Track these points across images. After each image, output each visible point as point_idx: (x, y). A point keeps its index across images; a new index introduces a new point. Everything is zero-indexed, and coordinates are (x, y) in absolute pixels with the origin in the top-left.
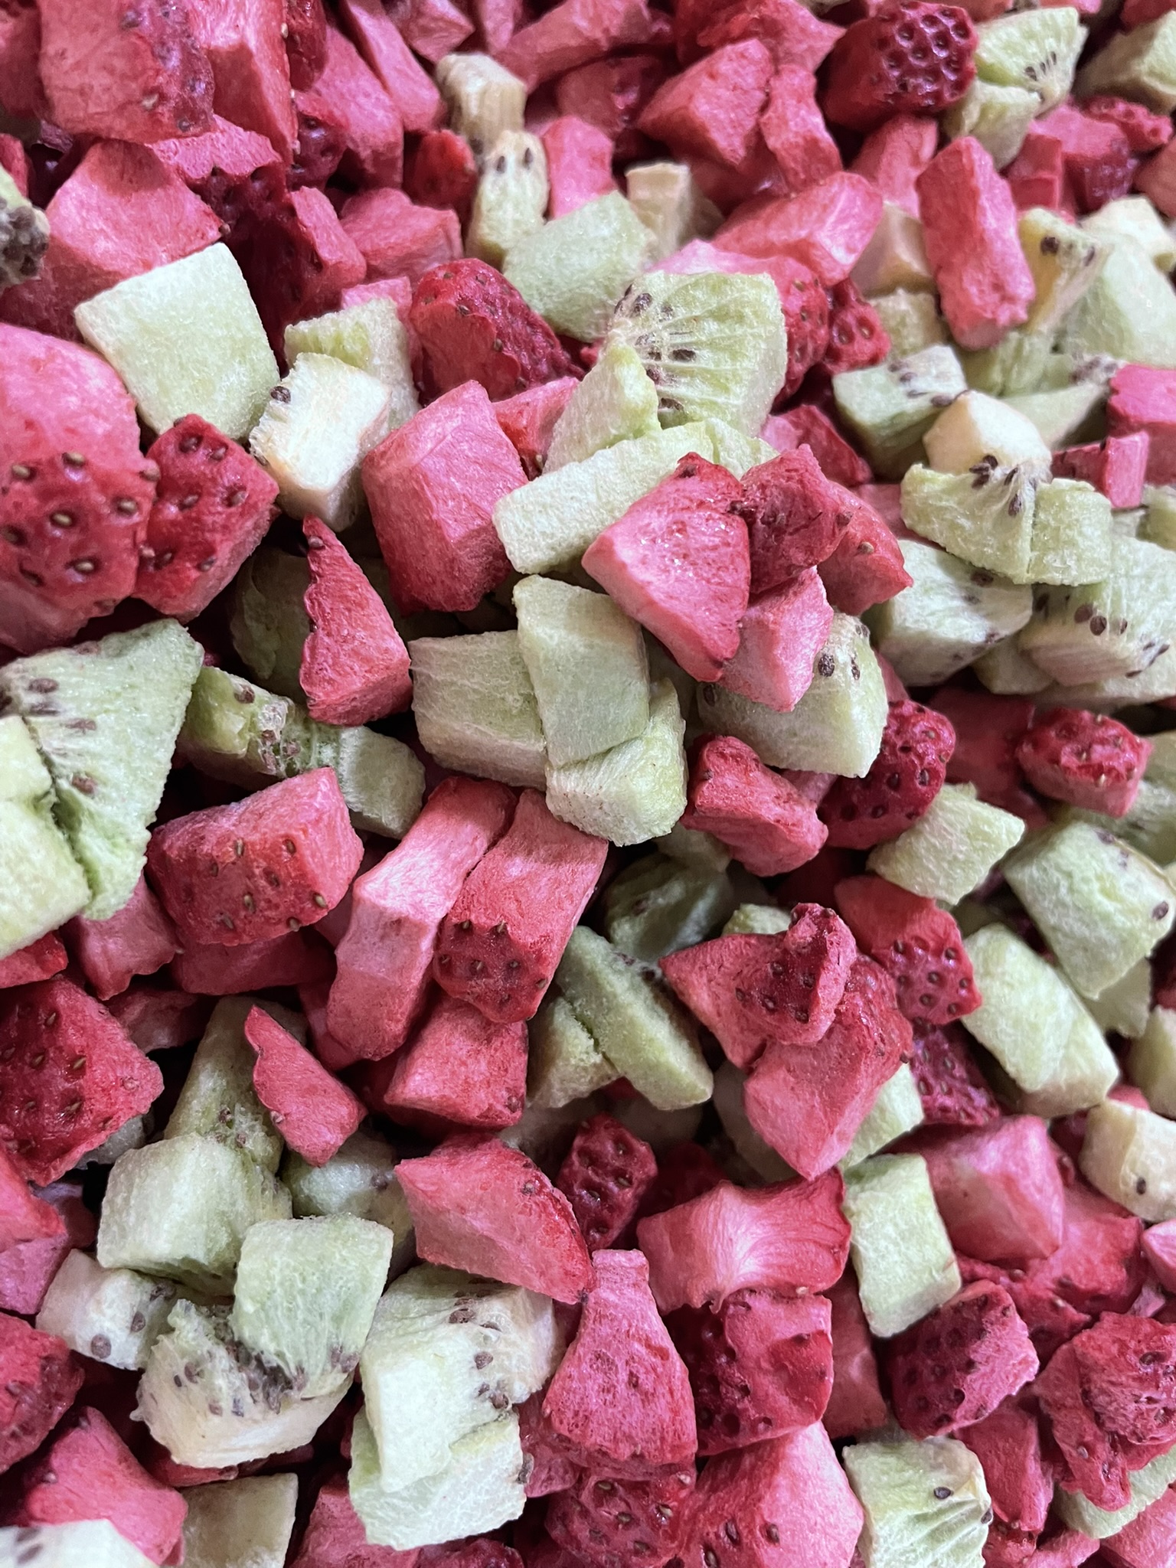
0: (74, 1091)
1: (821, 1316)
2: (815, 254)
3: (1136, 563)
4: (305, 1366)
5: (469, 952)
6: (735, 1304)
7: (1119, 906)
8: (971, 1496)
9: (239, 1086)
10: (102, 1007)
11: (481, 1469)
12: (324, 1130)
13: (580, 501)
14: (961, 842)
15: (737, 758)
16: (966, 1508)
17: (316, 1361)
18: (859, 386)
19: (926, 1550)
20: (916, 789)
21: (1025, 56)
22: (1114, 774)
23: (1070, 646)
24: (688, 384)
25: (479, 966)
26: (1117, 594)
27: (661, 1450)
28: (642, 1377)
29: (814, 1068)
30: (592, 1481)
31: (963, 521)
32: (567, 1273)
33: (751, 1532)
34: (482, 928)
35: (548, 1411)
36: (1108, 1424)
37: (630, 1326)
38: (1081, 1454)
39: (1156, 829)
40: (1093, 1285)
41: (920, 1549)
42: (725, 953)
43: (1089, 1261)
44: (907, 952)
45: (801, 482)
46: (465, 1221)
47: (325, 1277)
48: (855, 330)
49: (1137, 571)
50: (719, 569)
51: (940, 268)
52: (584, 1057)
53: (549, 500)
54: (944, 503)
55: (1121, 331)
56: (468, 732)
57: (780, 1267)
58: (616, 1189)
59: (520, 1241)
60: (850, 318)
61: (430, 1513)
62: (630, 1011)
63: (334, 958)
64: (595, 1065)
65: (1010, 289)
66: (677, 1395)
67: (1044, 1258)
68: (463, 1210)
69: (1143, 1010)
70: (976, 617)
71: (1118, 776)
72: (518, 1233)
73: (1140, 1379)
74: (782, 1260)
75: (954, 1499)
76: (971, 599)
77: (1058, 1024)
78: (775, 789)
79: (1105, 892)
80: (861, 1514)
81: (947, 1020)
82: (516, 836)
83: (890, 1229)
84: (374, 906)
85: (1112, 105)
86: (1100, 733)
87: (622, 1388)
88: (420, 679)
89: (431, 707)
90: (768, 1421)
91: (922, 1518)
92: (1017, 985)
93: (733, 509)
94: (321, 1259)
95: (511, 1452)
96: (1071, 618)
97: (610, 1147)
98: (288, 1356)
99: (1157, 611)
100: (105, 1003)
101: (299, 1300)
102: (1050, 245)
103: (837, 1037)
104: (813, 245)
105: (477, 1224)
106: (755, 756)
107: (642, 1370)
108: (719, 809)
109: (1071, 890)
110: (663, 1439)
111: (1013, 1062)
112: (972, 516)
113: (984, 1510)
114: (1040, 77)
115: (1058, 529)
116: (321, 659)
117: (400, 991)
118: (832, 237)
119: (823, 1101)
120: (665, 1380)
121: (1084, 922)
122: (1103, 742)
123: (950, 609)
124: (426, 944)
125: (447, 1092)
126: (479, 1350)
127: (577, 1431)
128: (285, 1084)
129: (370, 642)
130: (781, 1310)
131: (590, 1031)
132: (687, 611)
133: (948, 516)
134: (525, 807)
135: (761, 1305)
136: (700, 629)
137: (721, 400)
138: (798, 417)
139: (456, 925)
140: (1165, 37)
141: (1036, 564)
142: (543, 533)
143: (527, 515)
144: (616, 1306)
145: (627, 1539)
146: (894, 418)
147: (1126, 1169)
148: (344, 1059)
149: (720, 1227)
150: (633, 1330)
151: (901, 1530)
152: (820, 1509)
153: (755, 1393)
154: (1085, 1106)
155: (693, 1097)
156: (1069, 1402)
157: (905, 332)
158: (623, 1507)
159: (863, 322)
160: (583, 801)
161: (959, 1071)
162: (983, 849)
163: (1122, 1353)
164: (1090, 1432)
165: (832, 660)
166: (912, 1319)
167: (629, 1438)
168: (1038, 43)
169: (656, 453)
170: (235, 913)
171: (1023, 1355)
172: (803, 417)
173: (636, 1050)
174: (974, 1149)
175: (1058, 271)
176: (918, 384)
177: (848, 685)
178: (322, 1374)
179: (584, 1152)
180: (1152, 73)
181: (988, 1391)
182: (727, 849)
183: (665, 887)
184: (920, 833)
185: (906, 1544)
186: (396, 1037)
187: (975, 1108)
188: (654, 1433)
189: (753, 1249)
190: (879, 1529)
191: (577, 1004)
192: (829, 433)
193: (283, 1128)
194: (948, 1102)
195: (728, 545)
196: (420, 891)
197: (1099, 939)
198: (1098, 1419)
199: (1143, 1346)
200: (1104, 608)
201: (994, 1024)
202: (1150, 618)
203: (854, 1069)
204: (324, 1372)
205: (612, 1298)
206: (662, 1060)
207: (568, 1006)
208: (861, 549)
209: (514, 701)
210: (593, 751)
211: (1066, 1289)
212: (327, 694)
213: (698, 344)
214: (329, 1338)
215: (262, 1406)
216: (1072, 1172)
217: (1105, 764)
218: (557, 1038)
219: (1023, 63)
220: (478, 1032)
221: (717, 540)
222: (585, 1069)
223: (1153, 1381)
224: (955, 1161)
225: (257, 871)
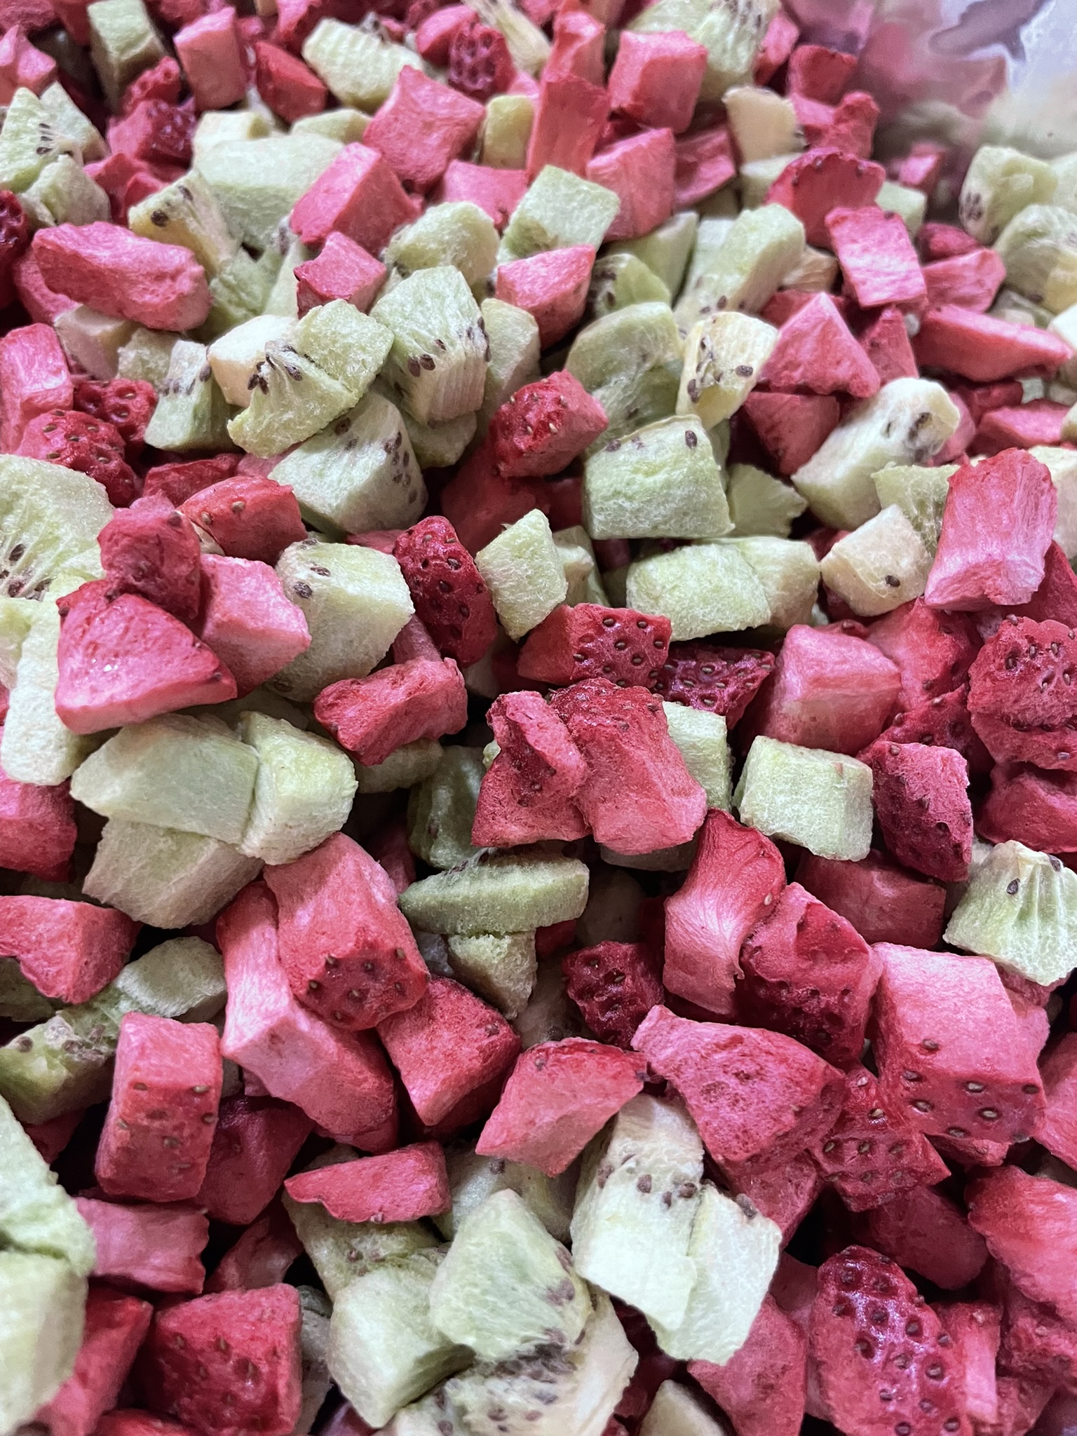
0: (238, 1362)
1: (800, 896)
2: (39, 402)
3: (403, 305)
4: (547, 1326)
5: (336, 996)
6: (751, 957)
7: (668, 468)
8: (1030, 867)
9: (343, 1231)
10: (207, 1297)
11: (720, 1242)
12: (414, 1188)
13: (39, 706)
14: (519, 566)
15: (341, 695)
16: (1038, 878)
17: (549, 1316)
18: (160, 426)
19: (1053, 928)
20: (459, 575)
21: (27, 148)
22: (555, 416)
23: (437, 390)
24: (39, 563)
25: (356, 994)
26: (414, 334)
27: (805, 1091)
28: (743, 1068)
29: (610, 782)
30: (818, 1155)
31: (286, 417)
32: (615, 1077)
33: (917, 1062)
34: (320, 975)
35: (720, 1158)
36: (1056, 722)
37: (698, 1052)
38: (1064, 758)
39: (647, 398)
40: (940, 666)
41: (1049, 931)
42: (492, 792)
43: (924, 657)
44: (586, 654)
45: (126, 535)
46: (540, 1127)
47: (483, 1268)
48: (123, 402)
49: (408, 308)
50: (144, 636)
51: (120, 311)
52: (498, 950)
53: (23, 728)
54: (265, 423)
55: (276, 197)
56: (174, 891)
57: (745, 904)
58: (620, 989)
59: (575, 1096)
60: (113, 401)
61: (727, 1303)
62: (484, 895)
63: (278, 1100)
64: (511, 946)
65: (170, 268)
66: (773, 1050)
67: (902, 689)
68: (532, 1122)
69: (787, 491)
70: (366, 448)
71: (558, 413)
72: (568, 1094)
73: (1022, 678)
74: (742, 899)
75: (1023, 881)
76: (351, 445)
77: (730, 569)
78: (386, 681)
79: (647, 474)
80: (986, 961)
81: (665, 652)
82: (284, 901)
83: (781, 799)
84: (245, 1048)
85: (131, 95)
86: (521, 406)
87: (742, 1090)
88: (114, 902)
89: (140, 907)
90: (846, 992)
91: (1024, 916)
92: (678, 582)
93: (110, 599)
94: (467, 1261)
95: (724, 1209)
96: (415, 379)
97: (587, 971)
98: (530, 1333)
99: (448, 312)
100: (205, 1293)
101: (490, 1298)
102: (159, 219)
103: (595, 751)
104: (30, 399)
105: (547, 1119)
106: (349, 681)
107: (738, 1065)
108: (367, 734)
109: (630, 499)
110: (798, 1084)
111: (733, 623)
112: (287, 407)
113: (1048, 864)
114: (51, 145)
115: (331, 352)
116: (40, 970)
117: (335, 1067)
118: (35, 381)
119: (637, 792)
120: (756, 1052)
121: (663, 503)
122: (528, 409)
123: (347, 465)
124: (304, 1023)
125: (442, 1076)
126: (636, 1181)
127: (750, 1145)
128: (358, 1195)
129: (49, 925)
130: (777, 925)
131: (486, 933)
132: (155, 679)
133: (276, 425)
134: (271, 881)
135: (763, 937)
136: (175, 678)
137: (61, 547)
138: (151, 486)
139: (308, 993)
140: (103, 25)
141: (349, 382)
142: (43, 748)
143: (21, 751)
144: (677, 1053)
145: (881, 1157)
146: (195, 416)
147: (872, 585)
148: (383, 1135)
149: (691, 929)
150: (703, 1052)
151: (1021, 940)
152: (950, 993)
153: (822, 988)
154: (815, 583)
155: (579, 887)
156: (1017, 742)
157: (152, 365)
158: (853, 1144)
159: (121, 393)
160: (274, 838)
161: (718, 665)
162: (534, 552)
163: (994, 680)
164: (1051, 741)
165: (301, 583)
166: (867, 824)
167: (781, 1109)
168: (26, 132)
169: (49, 625)
170: (174, 1157)
171: (939, 759)
172: (154, 482)
173: (515, 908)
174: (784, 691)
175: (183, 224)
176: (185, 383)
177: (328, 584)
178: (563, 1317)
179: (581, 994)
180: (122, 51)
181: (952, 802)
182: (426, 739)
183: (434, 803)
184: (497, 590)
185: (1037, 941)
186: (380, 1088)
187: (752, 671)
188: (789, 1088)
189: (719, 915)
190: (1006, 956)
191: (459, 930)
192: (177, 470)
193: (390, 1219)
194: (731, 689)
195: (132, 618)
196: (261, 1005)
197: (683, 499)
198: (1045, 728)
199: (998, 661)
200: (416, 350)
201: (694, 618)
202: (450, 320)
203: (625, 754)
204: (561, 1315)
205: (669, 1051)
206: (532, 893)
207: (456, 937)
208: (236, 510)
209: (165, 844)
210: (245, 807)
211: (932, 688)
212: (65, 983)
213: (17, 537)
214: (535, 1294)
215: (560, 1378)
216: (858, 624)
217: (542, 417)
218: (471, 962)
219: (32, 153)
220: (419, 1023)
221: (122, 625)
222: (509, 954)
223: (1032, 670)
224: (784, 711)
225: (145, 1123)
